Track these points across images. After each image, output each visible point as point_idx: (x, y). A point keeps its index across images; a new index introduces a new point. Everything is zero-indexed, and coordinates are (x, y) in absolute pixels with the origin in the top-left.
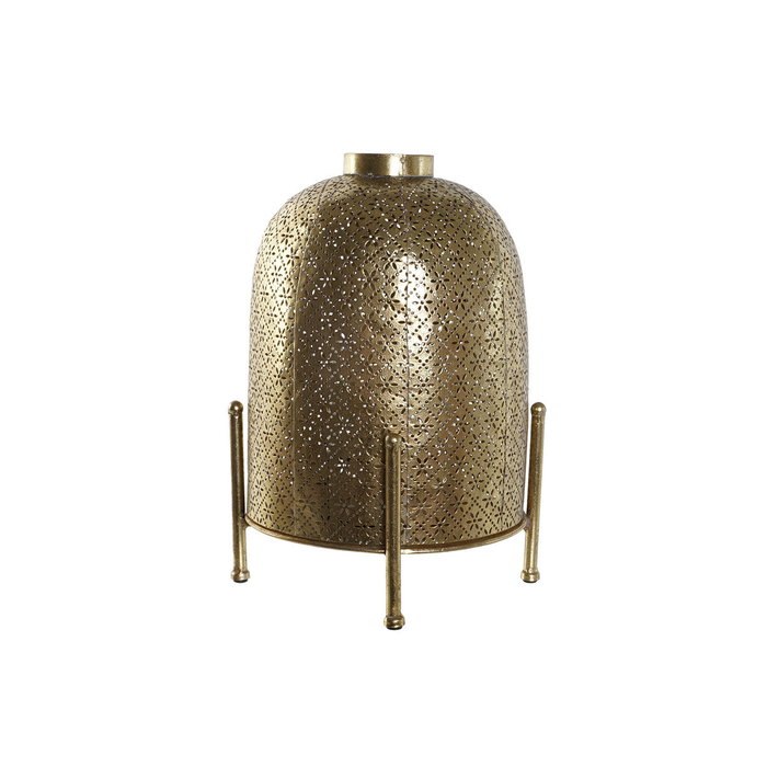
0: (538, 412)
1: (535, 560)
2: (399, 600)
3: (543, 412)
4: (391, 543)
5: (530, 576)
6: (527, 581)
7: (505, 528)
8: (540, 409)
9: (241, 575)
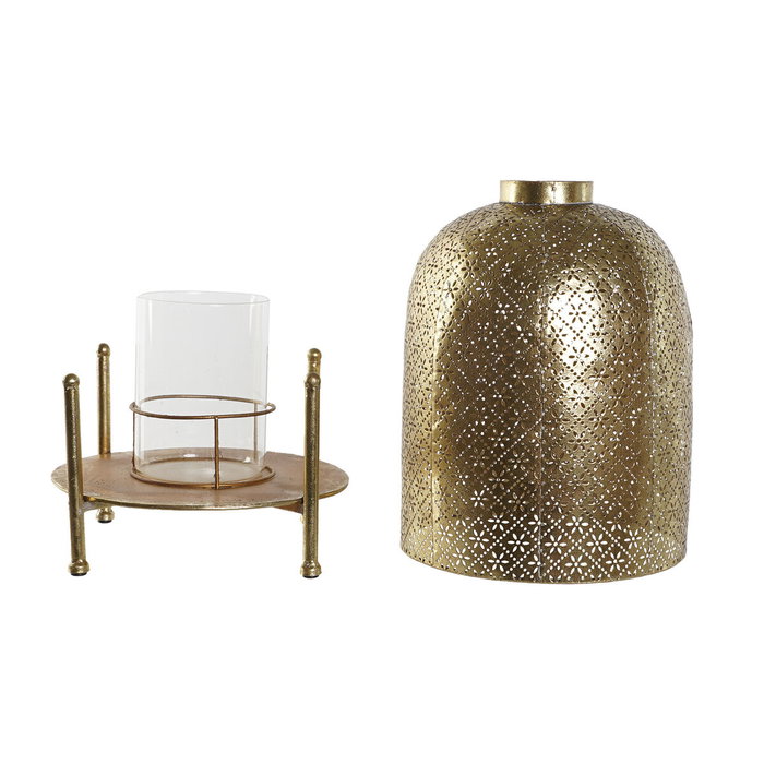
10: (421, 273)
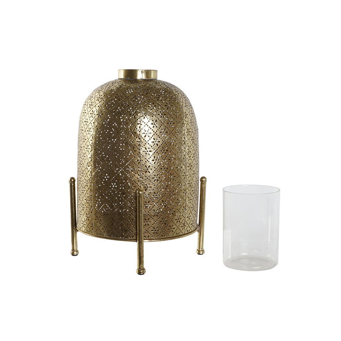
0: (203, 180)
1: (202, 245)
2: (143, 262)
3: (206, 181)
4: (139, 237)
5: (200, 252)
6: (199, 254)
7: (186, 232)
8: (204, 180)
9: (75, 252)
10: (86, 108)
